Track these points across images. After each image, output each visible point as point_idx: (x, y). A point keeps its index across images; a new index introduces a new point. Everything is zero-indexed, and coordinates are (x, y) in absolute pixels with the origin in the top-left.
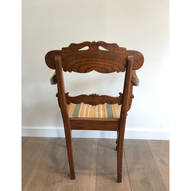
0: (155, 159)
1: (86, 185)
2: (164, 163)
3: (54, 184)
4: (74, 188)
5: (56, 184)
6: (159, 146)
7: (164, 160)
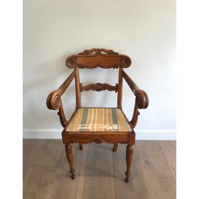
0: (140, 159)
1: (75, 185)
2: (148, 163)
3: (46, 185)
4: (64, 188)
5: (48, 185)
6: (146, 147)
7: (148, 160)
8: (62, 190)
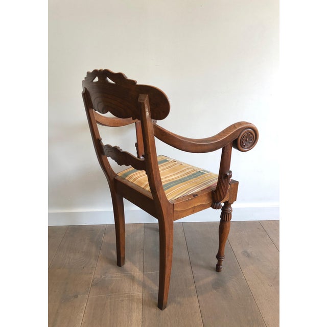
1: (126, 295)
2: (248, 255)
3: (76, 296)
4: (109, 301)
5: (79, 296)
7: (249, 251)
8: (105, 304)
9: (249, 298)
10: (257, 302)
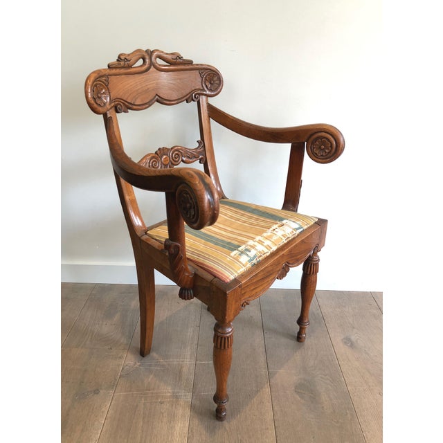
2: (352, 344)
3: (96, 392)
4: (143, 401)
5: (101, 391)
6: (345, 307)
7: (353, 338)
8: (137, 406)
9: (348, 411)
10: (361, 420)
